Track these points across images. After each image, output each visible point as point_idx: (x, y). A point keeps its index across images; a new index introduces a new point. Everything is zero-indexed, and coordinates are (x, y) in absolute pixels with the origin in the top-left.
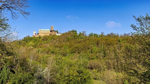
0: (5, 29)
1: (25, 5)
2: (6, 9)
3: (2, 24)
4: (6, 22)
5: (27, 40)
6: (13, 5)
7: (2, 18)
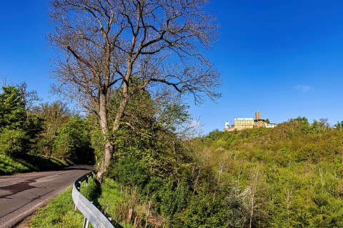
0: (183, 121)
1: (216, 83)
2: (188, 92)
3: (181, 114)
4: (186, 110)
5: (215, 136)
6: (197, 86)
7: (181, 105)
